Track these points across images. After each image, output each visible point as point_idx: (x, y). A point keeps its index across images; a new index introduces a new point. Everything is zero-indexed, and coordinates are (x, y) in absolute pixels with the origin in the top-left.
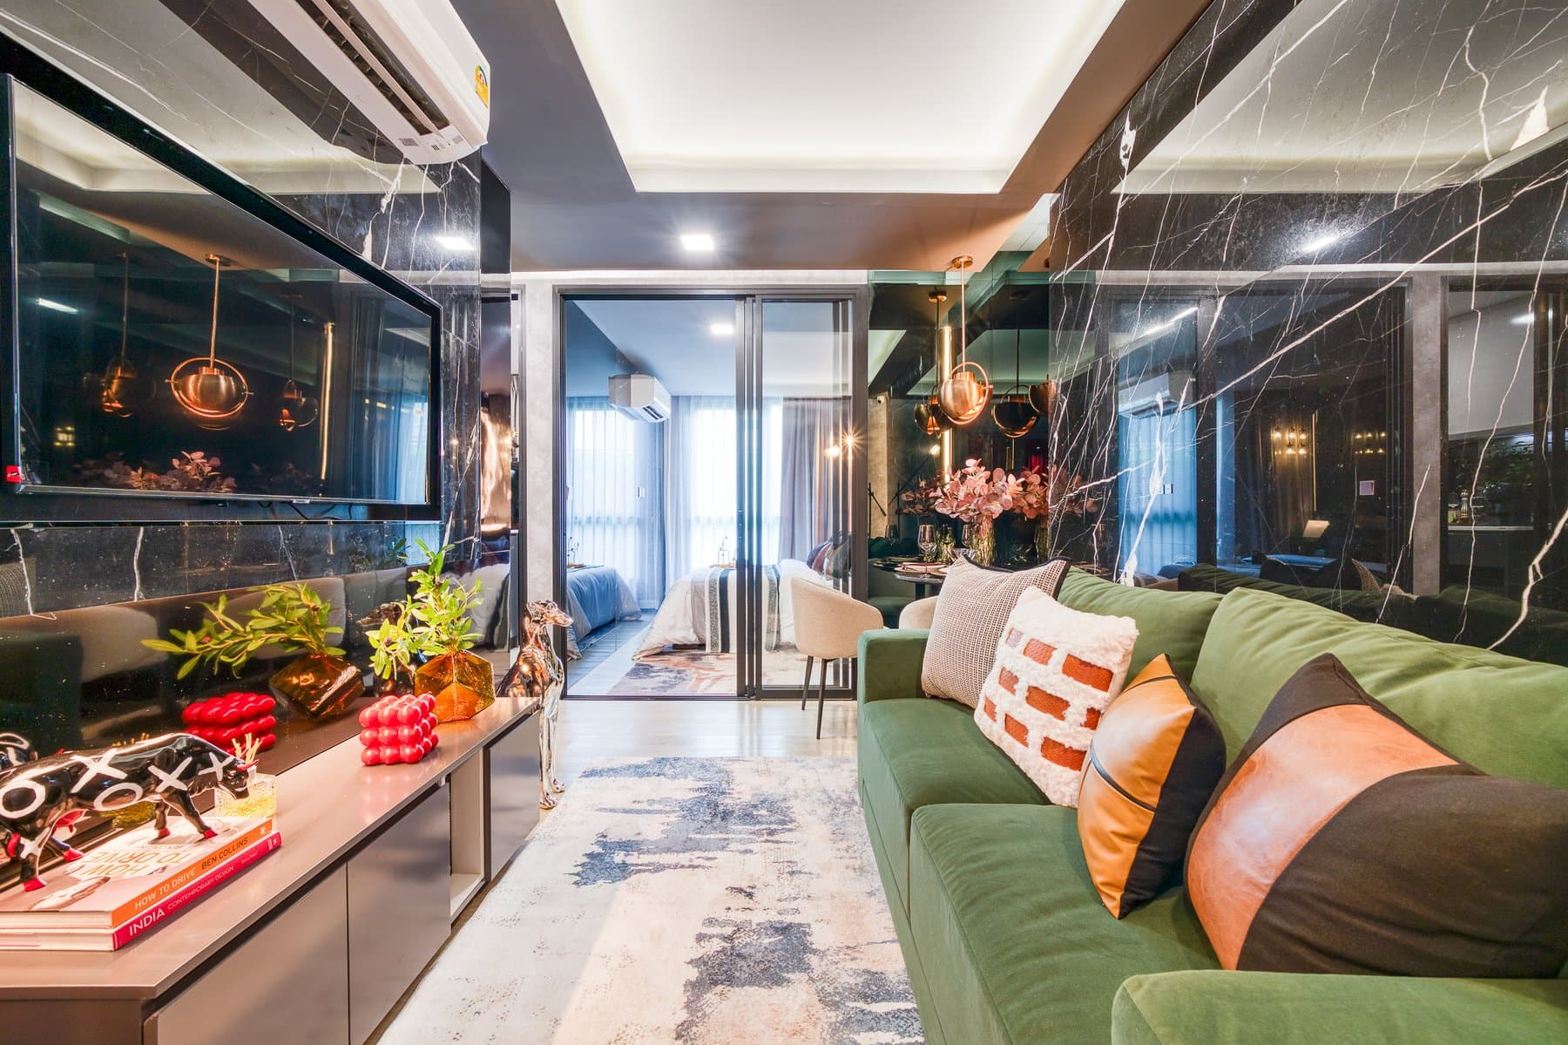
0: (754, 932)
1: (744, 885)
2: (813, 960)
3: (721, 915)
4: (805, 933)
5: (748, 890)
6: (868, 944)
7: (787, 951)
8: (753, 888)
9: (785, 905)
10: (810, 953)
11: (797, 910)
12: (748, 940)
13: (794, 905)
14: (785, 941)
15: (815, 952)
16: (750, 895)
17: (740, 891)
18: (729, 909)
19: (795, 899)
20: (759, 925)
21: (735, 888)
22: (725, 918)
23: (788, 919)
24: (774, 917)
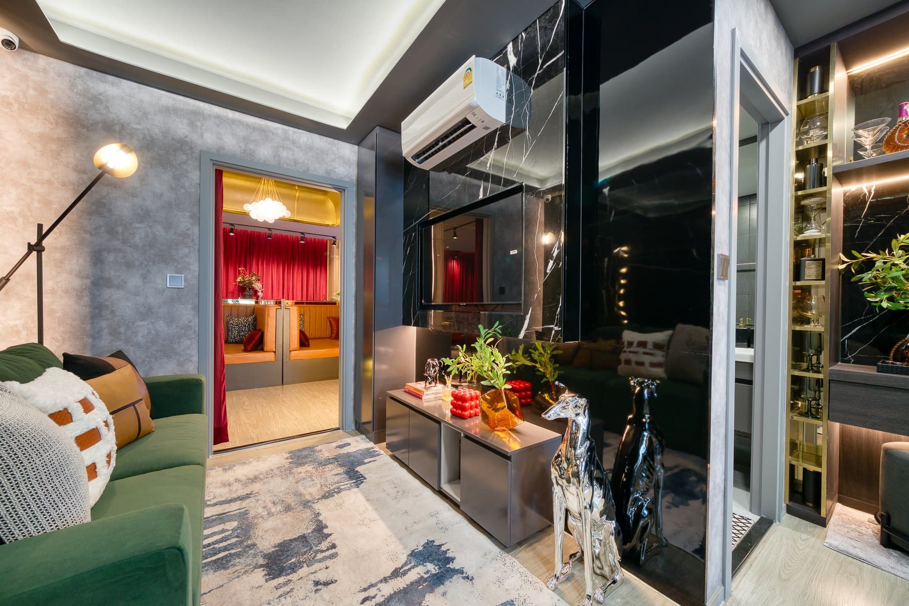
0: (303, 562)
1: (324, 591)
2: (261, 561)
3: (329, 563)
4: (269, 574)
5: (319, 587)
6: (222, 586)
7: (279, 560)
8: (317, 590)
9: (287, 589)
10: (264, 565)
11: (277, 589)
12: (305, 556)
13: (281, 591)
14: (282, 564)
15: (262, 566)
16: (317, 583)
17: (326, 584)
18: (327, 568)
19: (281, 596)
20: (303, 567)
21: (330, 584)
22: (326, 562)
23: (281, 580)
24: (294, 577)
